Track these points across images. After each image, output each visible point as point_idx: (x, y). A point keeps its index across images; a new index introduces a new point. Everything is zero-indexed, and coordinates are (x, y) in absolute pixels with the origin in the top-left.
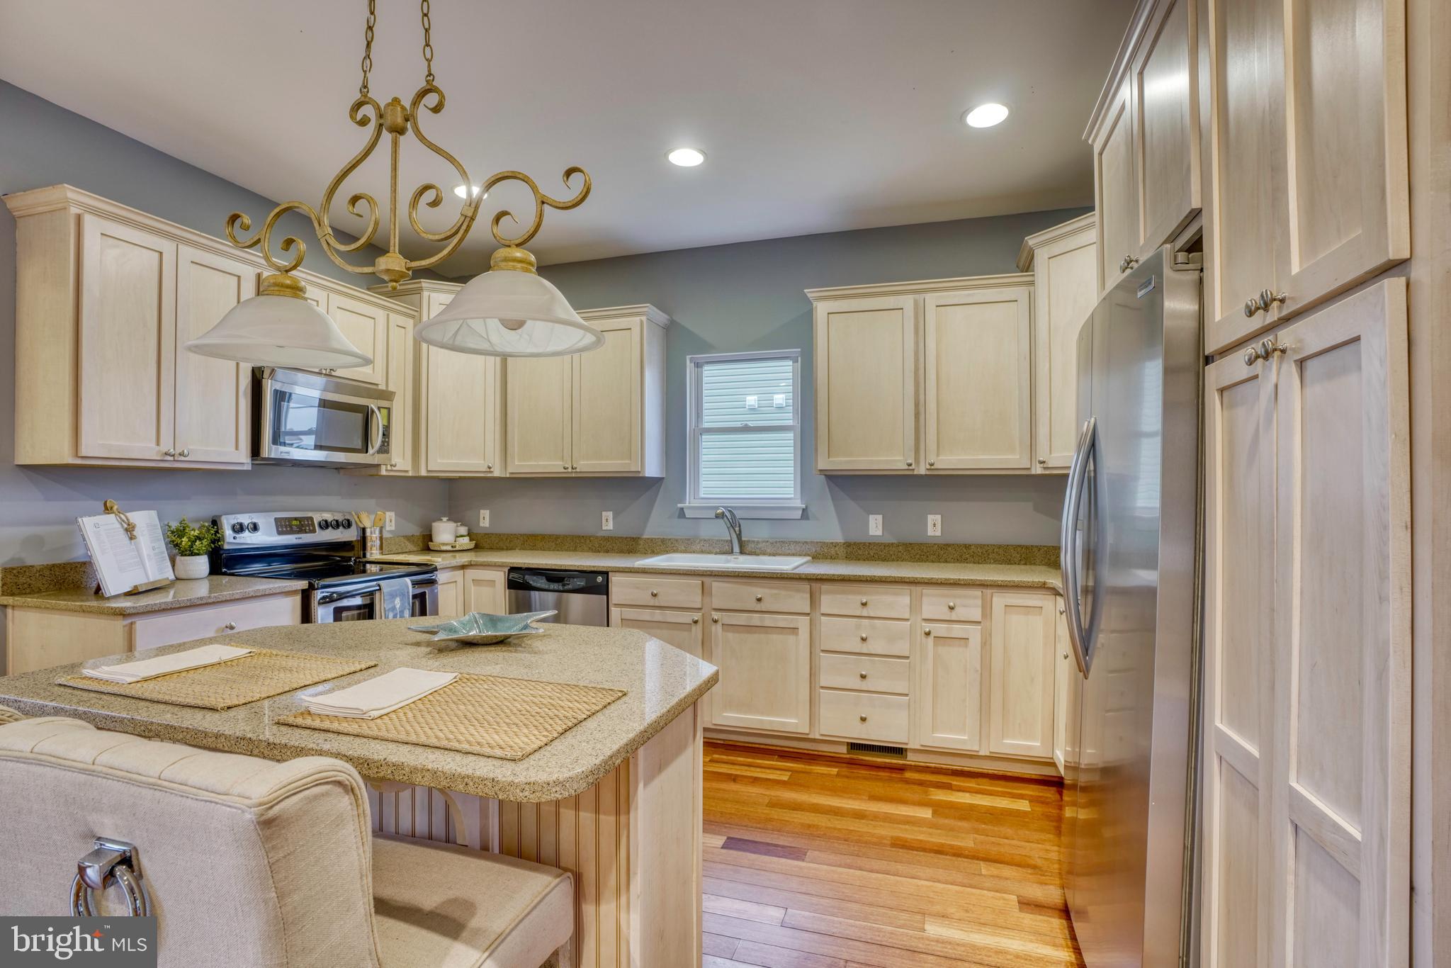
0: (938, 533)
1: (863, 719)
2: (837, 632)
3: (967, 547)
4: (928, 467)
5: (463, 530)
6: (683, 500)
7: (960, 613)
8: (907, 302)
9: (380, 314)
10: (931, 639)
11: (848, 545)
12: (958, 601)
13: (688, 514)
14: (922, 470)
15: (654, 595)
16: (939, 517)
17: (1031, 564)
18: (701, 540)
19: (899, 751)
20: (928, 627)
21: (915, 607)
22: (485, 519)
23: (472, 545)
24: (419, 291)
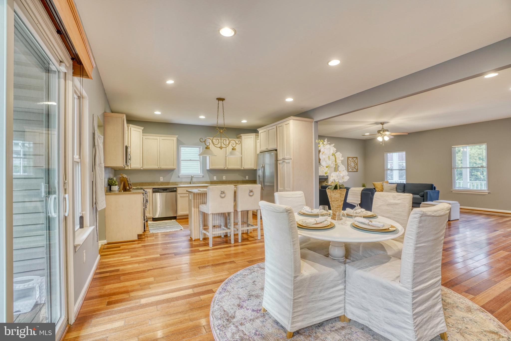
0: (225, 179)
3: (229, 181)
4: (227, 168)
6: (179, 174)
11: (211, 182)
13: (180, 177)
16: (225, 176)
24: (129, 127)
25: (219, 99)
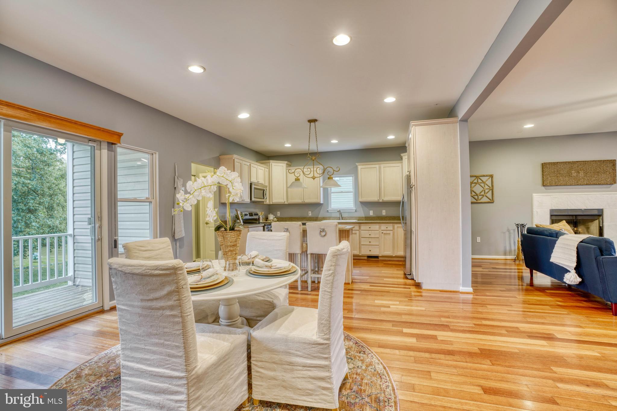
0: (385, 214)
1: (370, 251)
2: (364, 234)
3: (391, 217)
5: (274, 217)
6: (328, 208)
7: (389, 229)
8: (377, 166)
9: (263, 169)
10: (383, 234)
11: (366, 217)
12: (388, 226)
13: (329, 211)
14: (381, 201)
16: (385, 211)
18: (332, 217)
19: (377, 257)
20: (382, 232)
21: (380, 228)
22: (279, 214)
23: (277, 220)
24: (269, 163)
25: (310, 121)
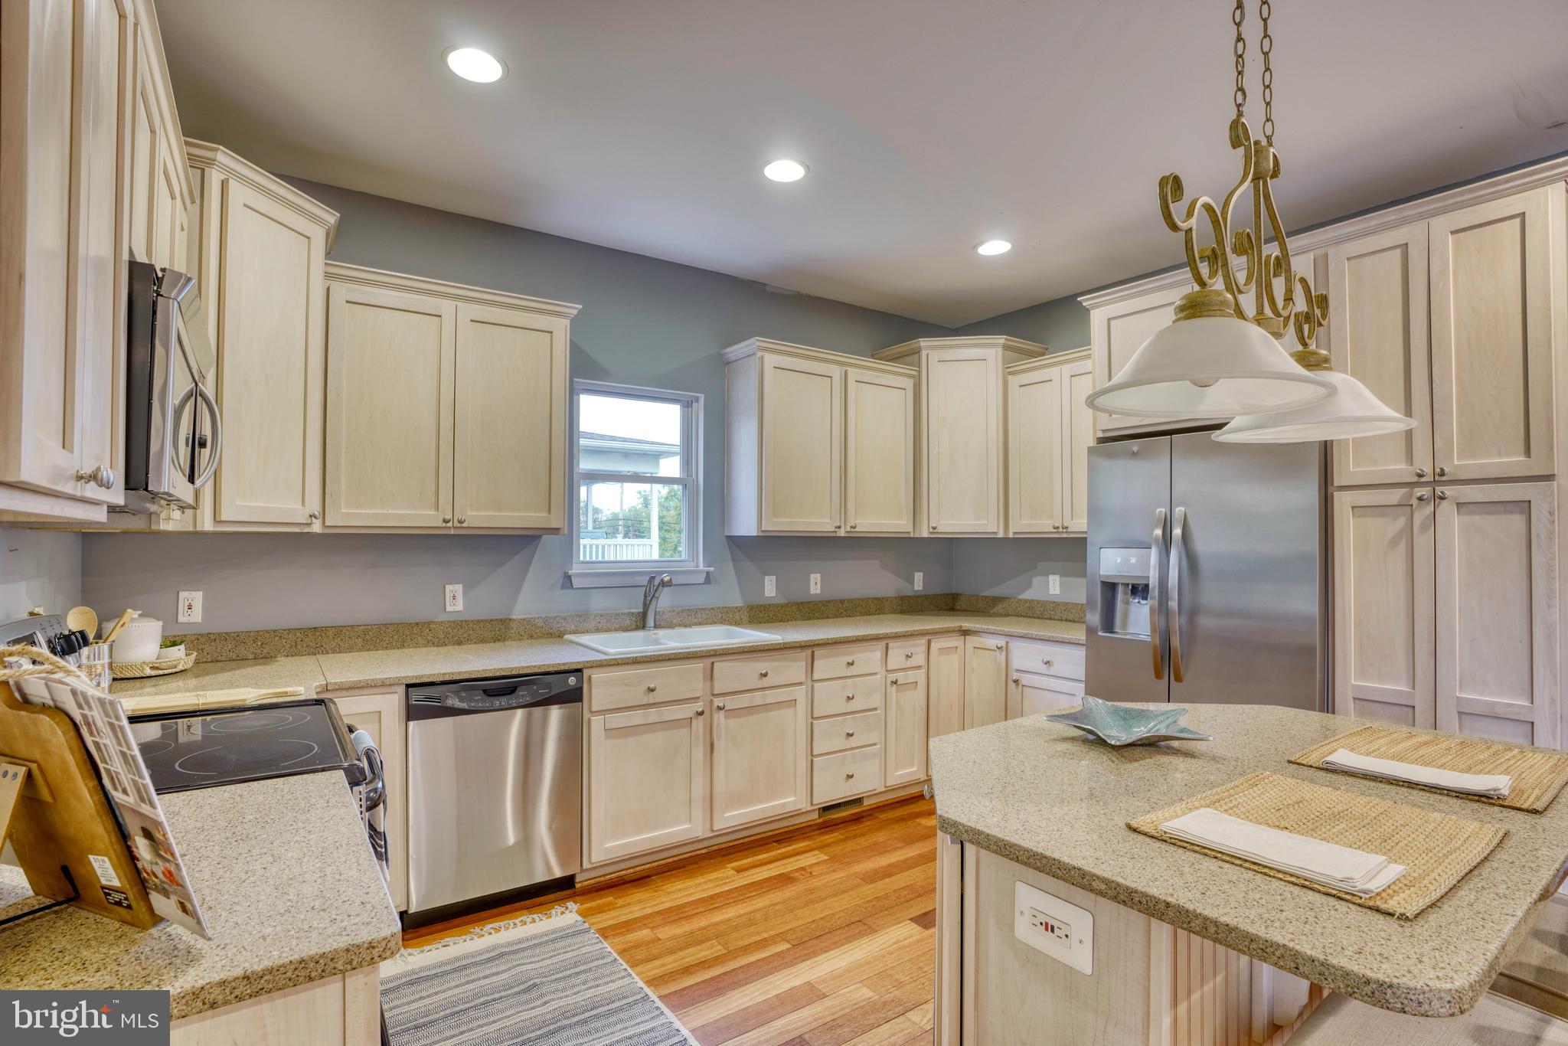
1: (850, 777)
2: (830, 697)
3: (842, 601)
4: (849, 529)
7: (912, 661)
8: (835, 371)
10: (895, 688)
11: (751, 608)
12: (913, 650)
13: (576, 582)
14: (842, 533)
15: (652, 690)
16: (819, 576)
17: (883, 614)
18: (596, 616)
19: (858, 801)
20: (892, 677)
21: (885, 660)
22: (193, 609)
24: (205, 167)
